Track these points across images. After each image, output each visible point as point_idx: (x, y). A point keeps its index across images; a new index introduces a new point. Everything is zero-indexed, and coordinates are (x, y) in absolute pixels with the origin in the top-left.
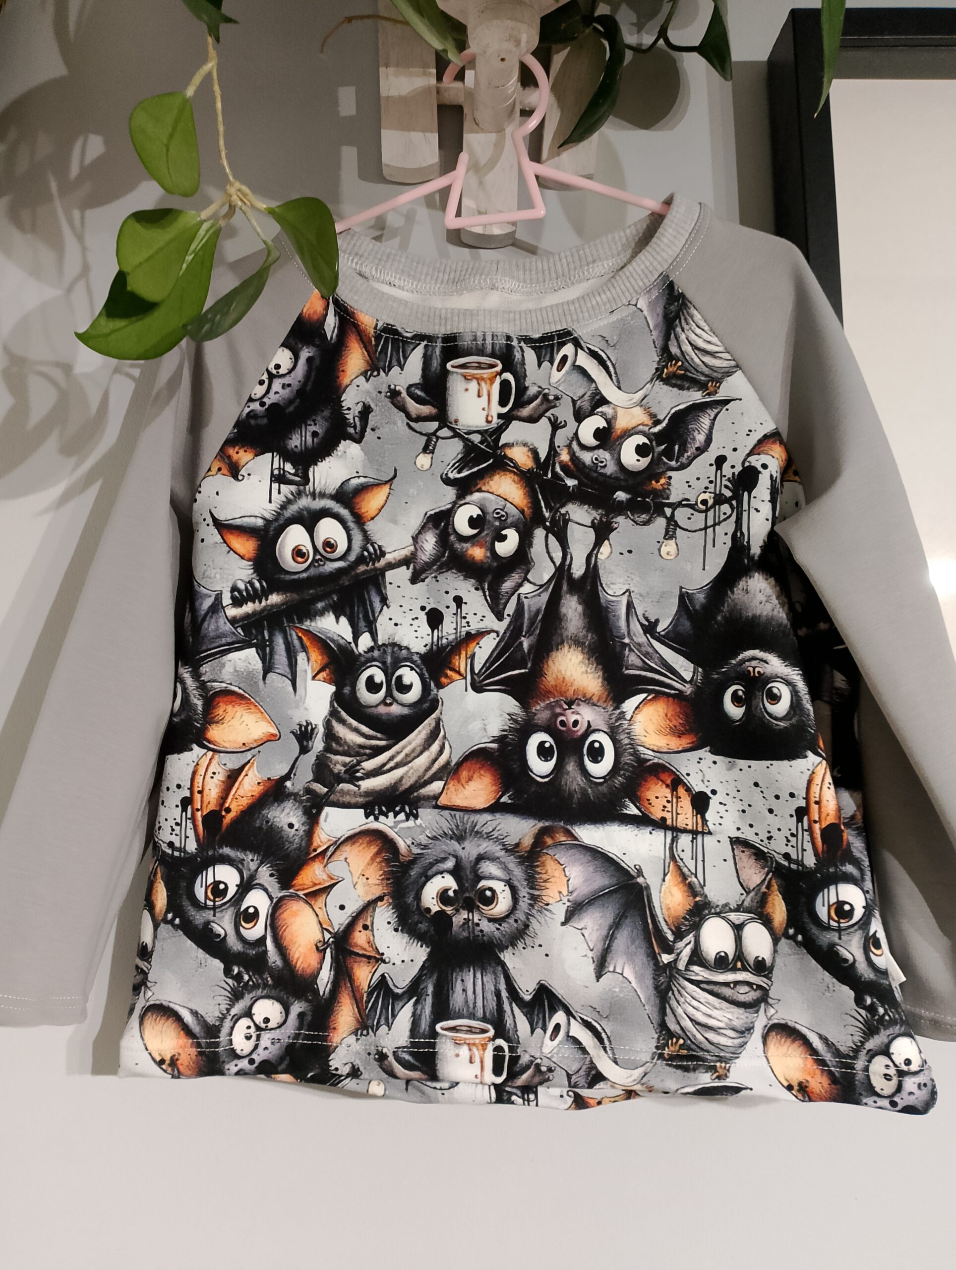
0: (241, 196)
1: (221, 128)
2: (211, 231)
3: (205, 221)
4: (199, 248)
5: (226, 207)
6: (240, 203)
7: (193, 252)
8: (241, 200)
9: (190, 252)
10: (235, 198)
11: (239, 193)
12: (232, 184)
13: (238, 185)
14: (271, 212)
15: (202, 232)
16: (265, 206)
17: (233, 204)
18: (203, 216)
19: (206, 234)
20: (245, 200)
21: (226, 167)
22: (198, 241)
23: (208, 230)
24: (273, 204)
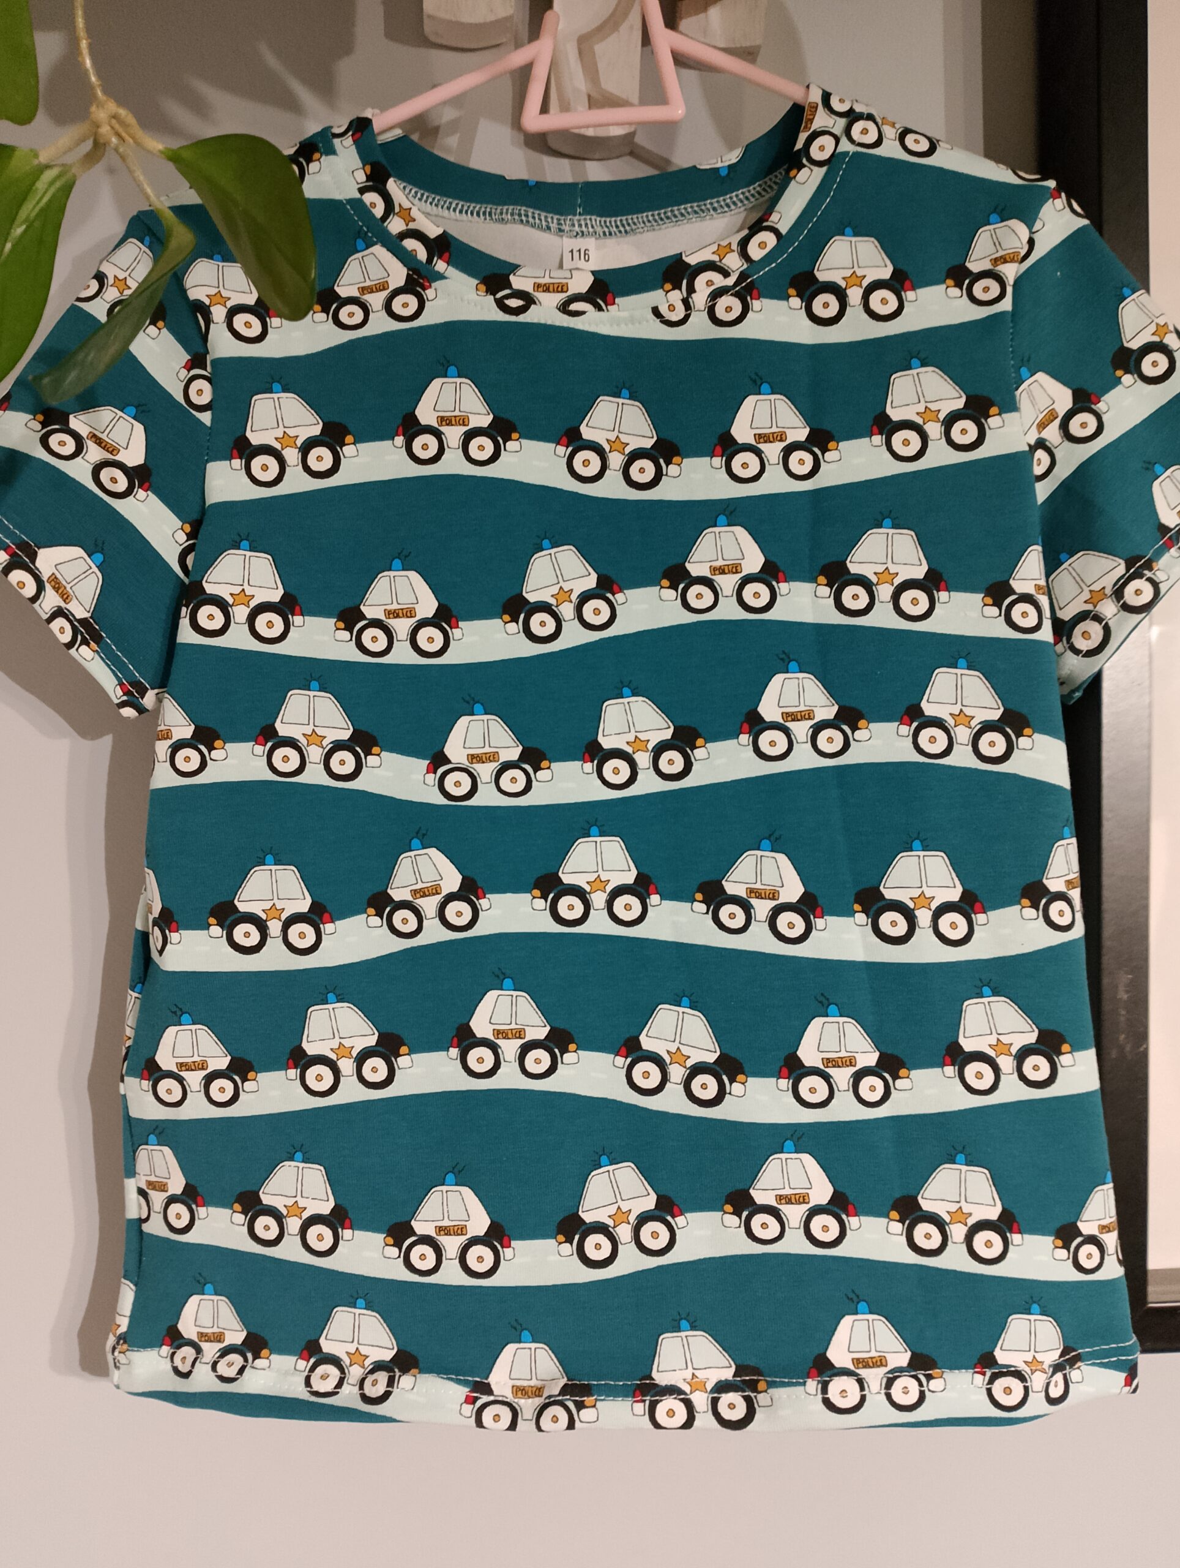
0: (117, 126)
2: (58, 184)
3: (48, 167)
4: (33, 214)
5: (88, 145)
6: (114, 140)
7: (25, 223)
8: (118, 134)
9: (19, 222)
10: (105, 130)
11: (114, 121)
12: (100, 105)
13: (112, 107)
14: (173, 155)
15: (41, 185)
16: (160, 147)
17: (101, 140)
18: (43, 158)
19: (45, 193)
20: (124, 134)
21: (91, 71)
22: (34, 202)
23: (52, 183)
24: (176, 144)
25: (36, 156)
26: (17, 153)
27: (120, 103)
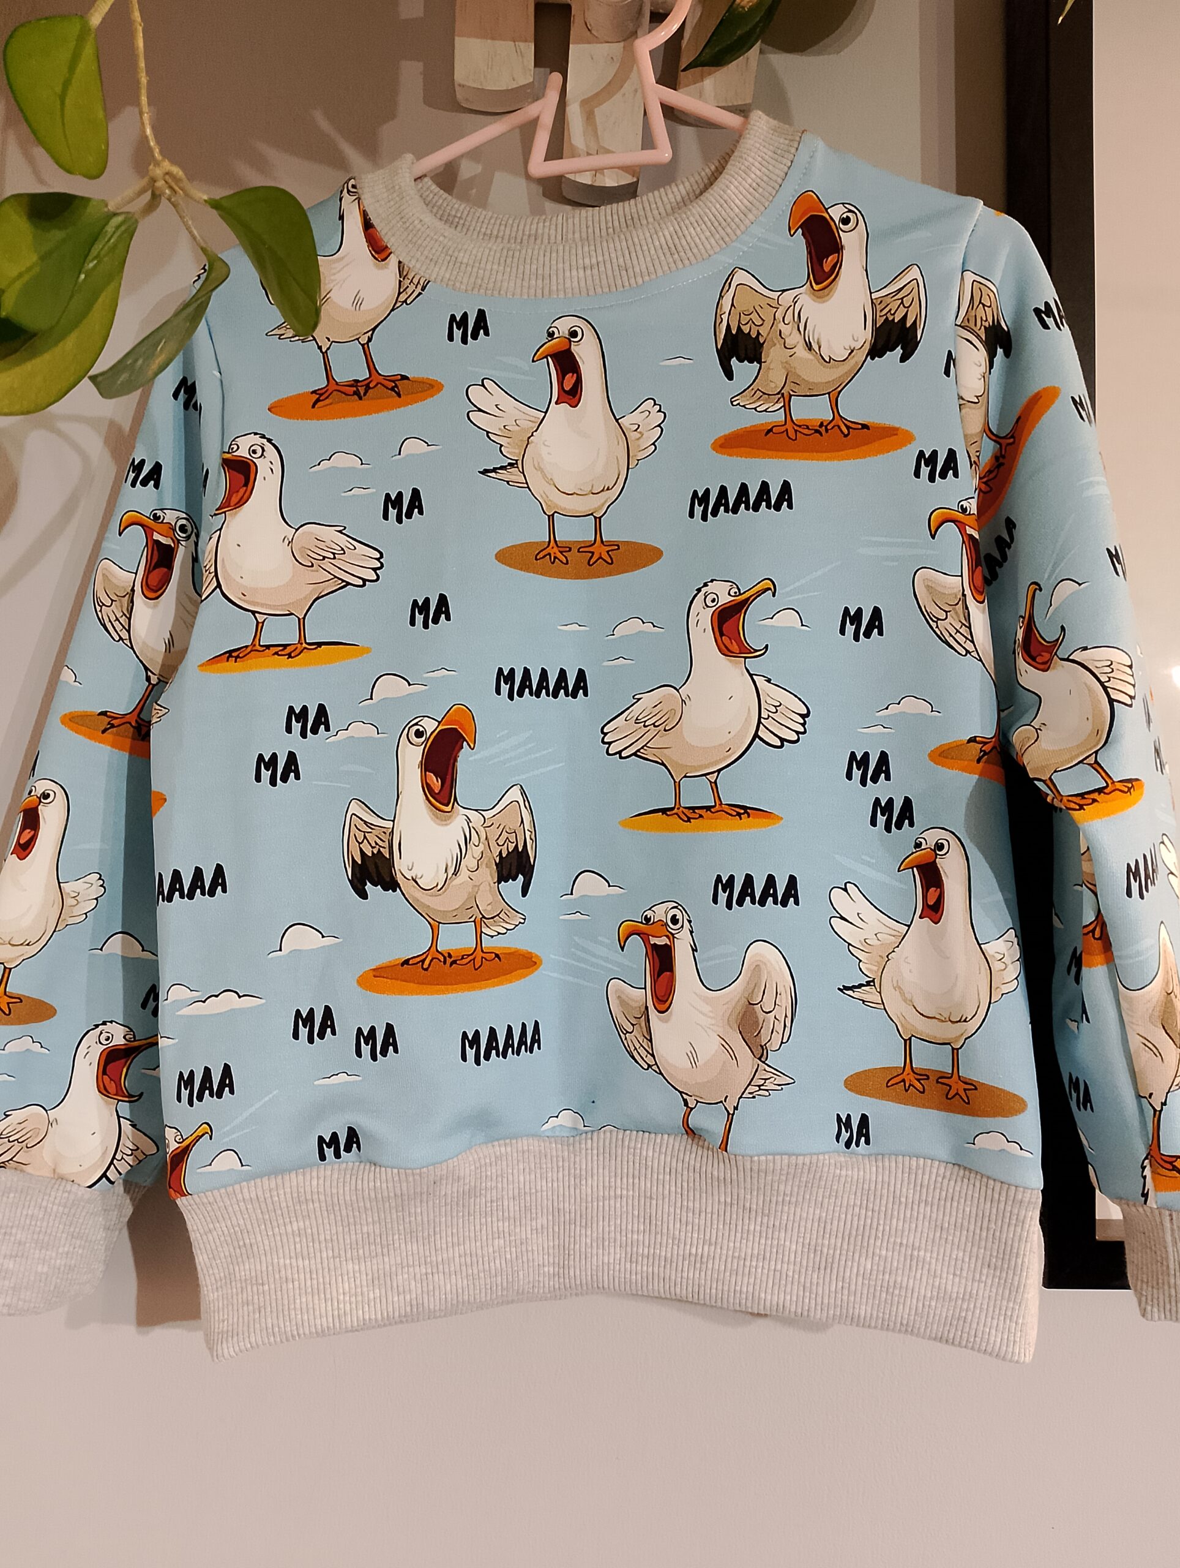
0: (170, 181)
1: (144, 80)
2: (123, 228)
3: (115, 214)
4: (103, 252)
5: (147, 196)
6: (167, 191)
7: (95, 258)
8: (171, 188)
9: (90, 257)
10: (160, 183)
11: (167, 177)
12: (157, 164)
13: (167, 165)
14: (215, 205)
15: (110, 229)
16: (205, 197)
17: (158, 193)
18: (111, 207)
19: (114, 233)
20: (176, 188)
21: (150, 138)
22: (103, 242)
23: (118, 227)
24: (219, 193)
25: (106, 206)
26: (91, 204)
27: (173, 162)
